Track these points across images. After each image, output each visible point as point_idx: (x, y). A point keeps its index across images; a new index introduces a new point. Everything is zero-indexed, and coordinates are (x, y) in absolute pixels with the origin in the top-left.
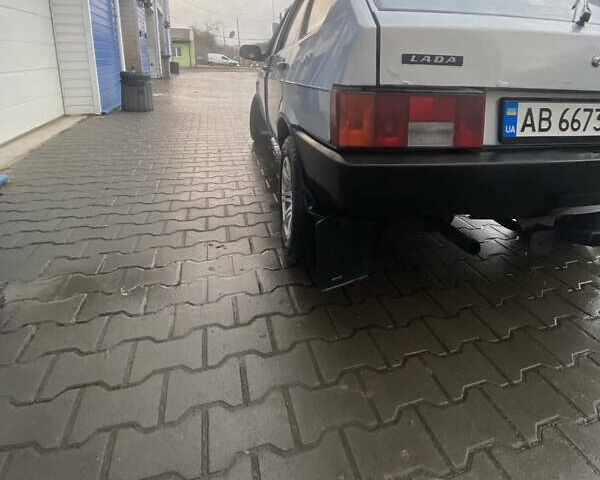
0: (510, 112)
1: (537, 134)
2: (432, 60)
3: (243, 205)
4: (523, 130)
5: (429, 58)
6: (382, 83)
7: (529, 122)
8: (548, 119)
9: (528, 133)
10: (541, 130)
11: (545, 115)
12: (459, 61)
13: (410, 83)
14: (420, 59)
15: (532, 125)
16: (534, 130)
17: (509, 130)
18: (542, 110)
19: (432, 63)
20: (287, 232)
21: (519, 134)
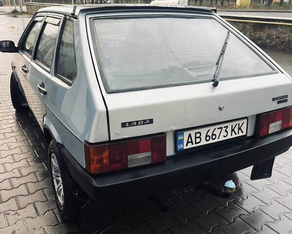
0: (180, 138)
1: (195, 145)
2: (137, 123)
3: (22, 176)
4: (187, 145)
5: (135, 123)
6: (111, 139)
7: (190, 141)
8: (200, 137)
9: (190, 146)
10: (196, 143)
11: (198, 135)
12: (151, 121)
13: (126, 137)
14: (131, 124)
15: (192, 142)
16: (193, 144)
17: (180, 147)
18: (196, 133)
19: (137, 125)
20: (61, 200)
21: (185, 148)
